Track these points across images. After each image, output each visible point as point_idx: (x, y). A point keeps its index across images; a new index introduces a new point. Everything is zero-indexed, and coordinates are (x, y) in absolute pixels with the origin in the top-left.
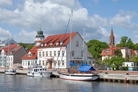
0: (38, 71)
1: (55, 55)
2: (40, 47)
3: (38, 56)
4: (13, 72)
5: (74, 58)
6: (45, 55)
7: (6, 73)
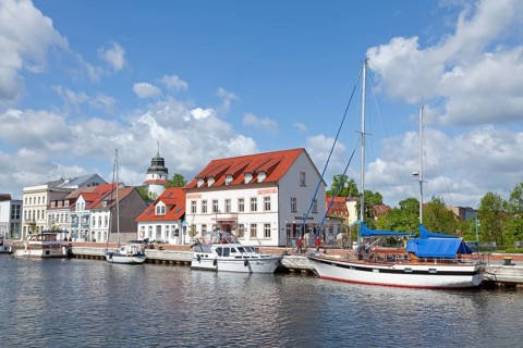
0: (231, 254)
1: (241, 208)
2: (195, 188)
3: (188, 210)
4: (138, 255)
5: (296, 218)
6: (210, 209)
7: (115, 259)
